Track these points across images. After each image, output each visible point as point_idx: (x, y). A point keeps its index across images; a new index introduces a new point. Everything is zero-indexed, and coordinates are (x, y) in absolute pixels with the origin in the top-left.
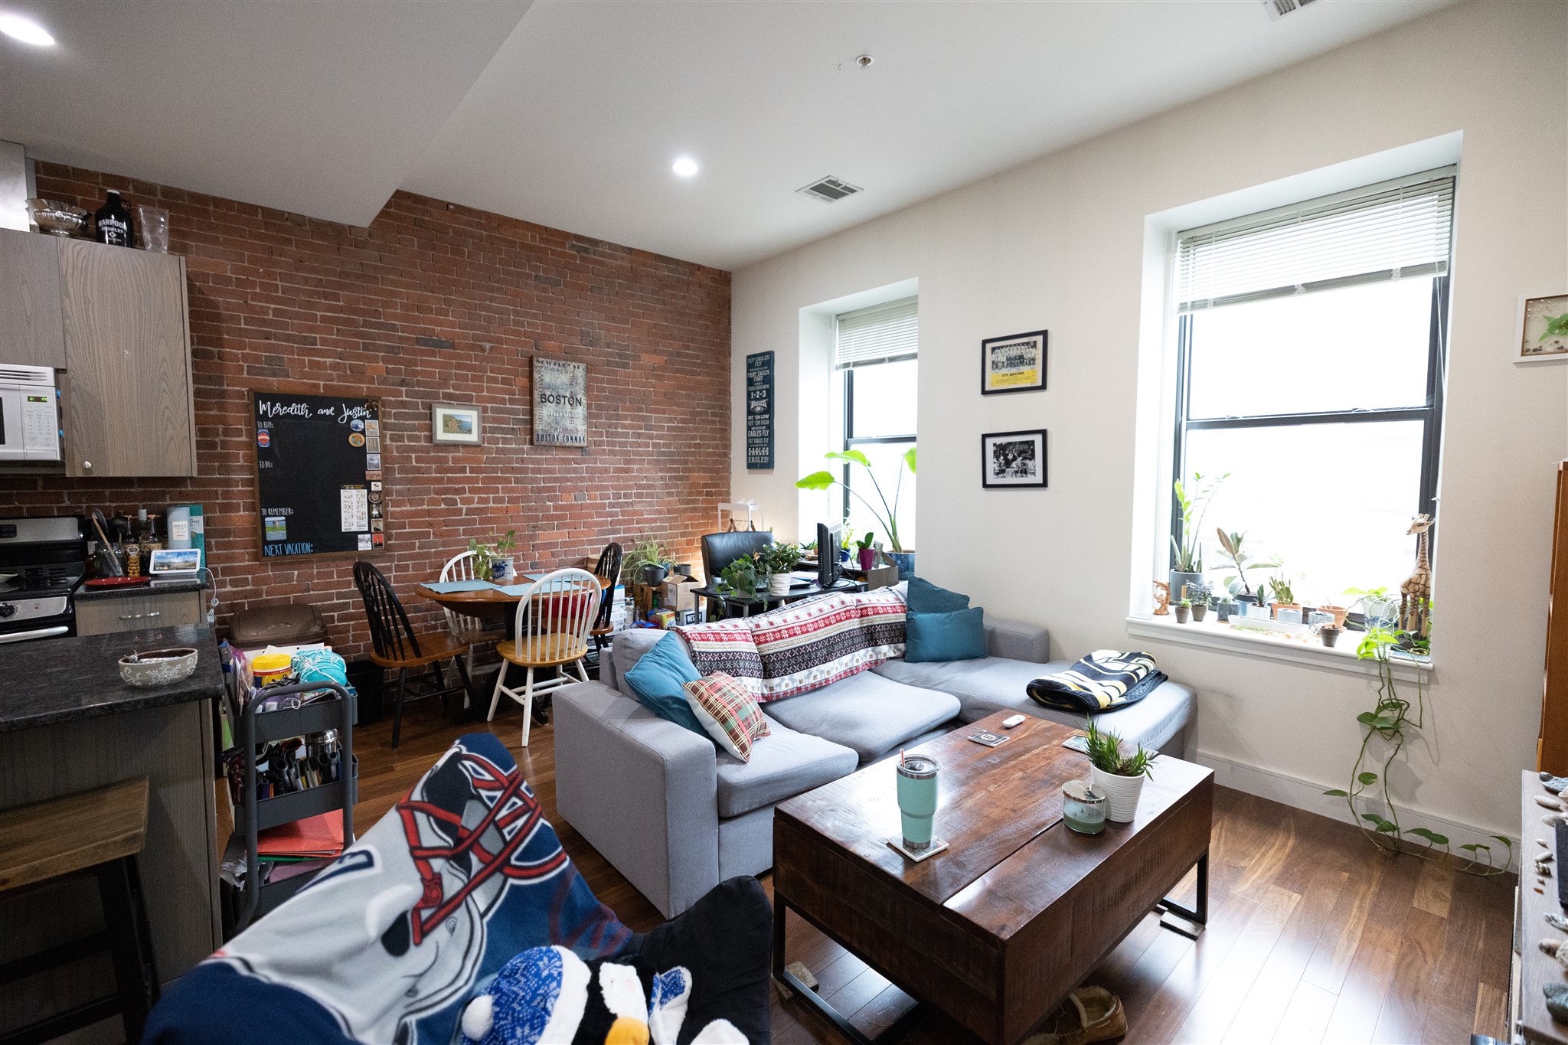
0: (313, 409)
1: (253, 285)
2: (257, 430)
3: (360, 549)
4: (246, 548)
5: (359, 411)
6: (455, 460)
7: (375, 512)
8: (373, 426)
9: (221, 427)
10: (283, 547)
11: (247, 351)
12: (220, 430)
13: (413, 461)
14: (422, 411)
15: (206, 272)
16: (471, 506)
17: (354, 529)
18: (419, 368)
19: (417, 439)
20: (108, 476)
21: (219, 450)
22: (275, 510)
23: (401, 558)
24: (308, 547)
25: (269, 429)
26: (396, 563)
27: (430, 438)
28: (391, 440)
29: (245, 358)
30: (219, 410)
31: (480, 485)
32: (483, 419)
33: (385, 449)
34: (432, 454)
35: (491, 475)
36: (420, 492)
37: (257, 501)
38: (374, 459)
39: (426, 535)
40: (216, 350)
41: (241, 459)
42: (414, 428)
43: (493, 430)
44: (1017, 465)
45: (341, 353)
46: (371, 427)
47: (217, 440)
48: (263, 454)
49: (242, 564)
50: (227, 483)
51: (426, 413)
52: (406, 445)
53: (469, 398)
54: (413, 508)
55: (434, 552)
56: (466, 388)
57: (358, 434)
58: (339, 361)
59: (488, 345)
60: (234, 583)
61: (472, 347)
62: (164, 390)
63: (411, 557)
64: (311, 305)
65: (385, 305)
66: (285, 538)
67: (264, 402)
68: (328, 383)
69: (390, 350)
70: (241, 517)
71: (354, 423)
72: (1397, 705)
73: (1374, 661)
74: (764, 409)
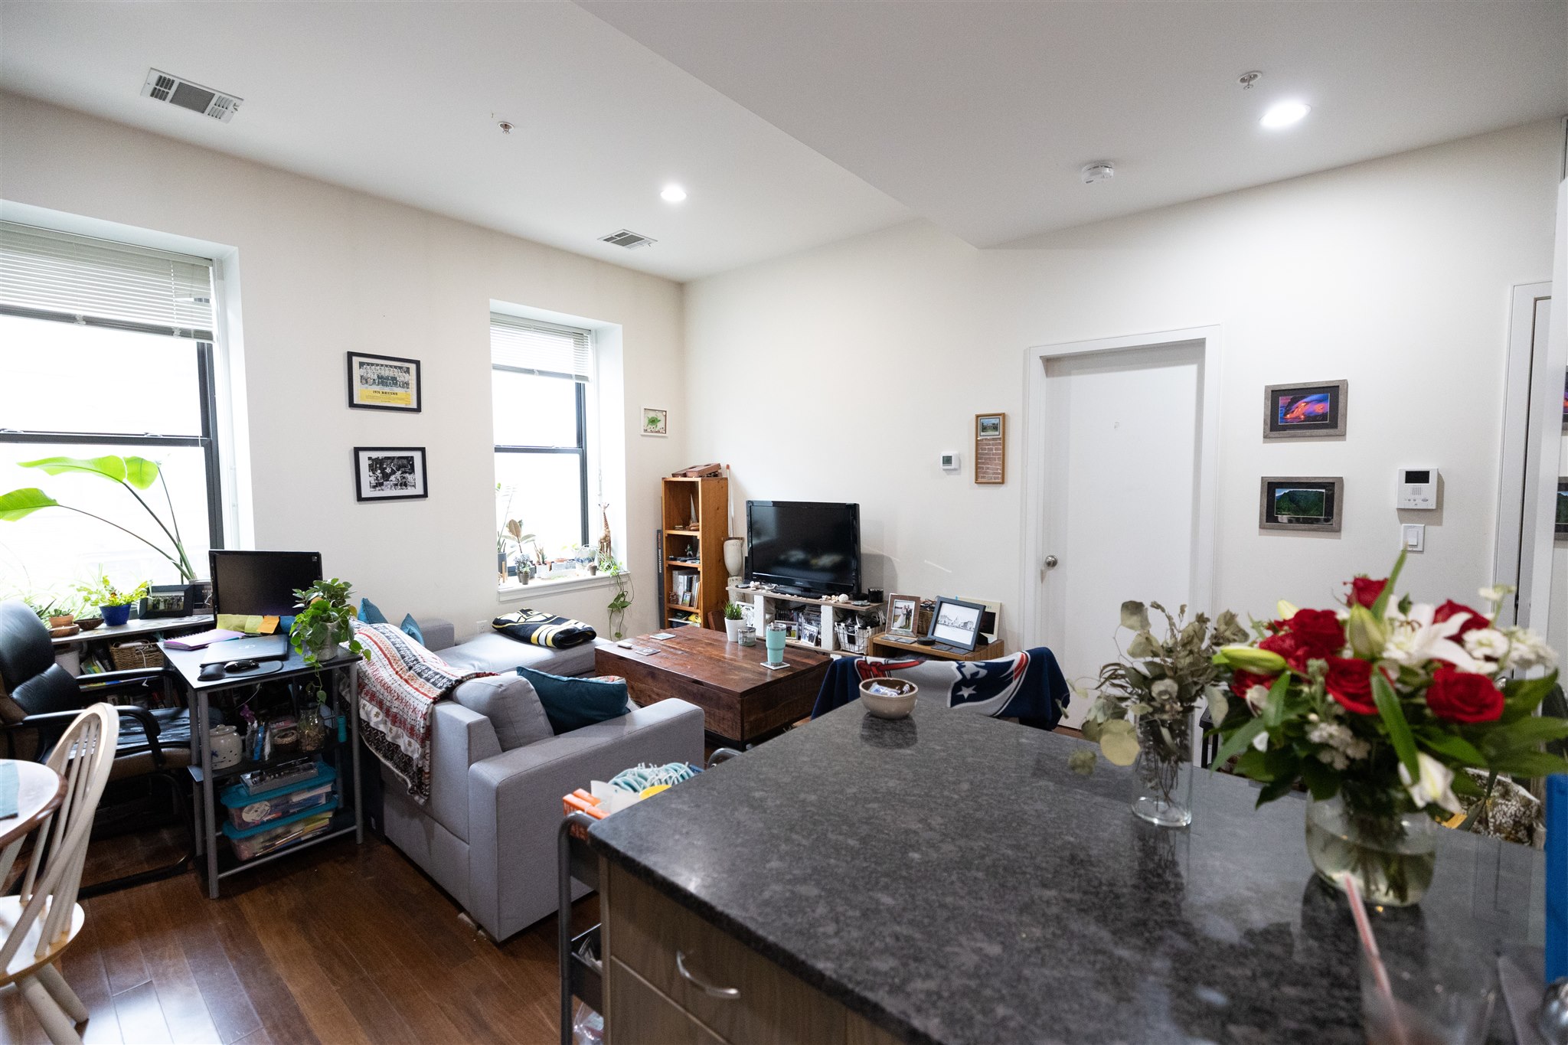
44: (396, 478)
72: (623, 595)
73: (613, 577)
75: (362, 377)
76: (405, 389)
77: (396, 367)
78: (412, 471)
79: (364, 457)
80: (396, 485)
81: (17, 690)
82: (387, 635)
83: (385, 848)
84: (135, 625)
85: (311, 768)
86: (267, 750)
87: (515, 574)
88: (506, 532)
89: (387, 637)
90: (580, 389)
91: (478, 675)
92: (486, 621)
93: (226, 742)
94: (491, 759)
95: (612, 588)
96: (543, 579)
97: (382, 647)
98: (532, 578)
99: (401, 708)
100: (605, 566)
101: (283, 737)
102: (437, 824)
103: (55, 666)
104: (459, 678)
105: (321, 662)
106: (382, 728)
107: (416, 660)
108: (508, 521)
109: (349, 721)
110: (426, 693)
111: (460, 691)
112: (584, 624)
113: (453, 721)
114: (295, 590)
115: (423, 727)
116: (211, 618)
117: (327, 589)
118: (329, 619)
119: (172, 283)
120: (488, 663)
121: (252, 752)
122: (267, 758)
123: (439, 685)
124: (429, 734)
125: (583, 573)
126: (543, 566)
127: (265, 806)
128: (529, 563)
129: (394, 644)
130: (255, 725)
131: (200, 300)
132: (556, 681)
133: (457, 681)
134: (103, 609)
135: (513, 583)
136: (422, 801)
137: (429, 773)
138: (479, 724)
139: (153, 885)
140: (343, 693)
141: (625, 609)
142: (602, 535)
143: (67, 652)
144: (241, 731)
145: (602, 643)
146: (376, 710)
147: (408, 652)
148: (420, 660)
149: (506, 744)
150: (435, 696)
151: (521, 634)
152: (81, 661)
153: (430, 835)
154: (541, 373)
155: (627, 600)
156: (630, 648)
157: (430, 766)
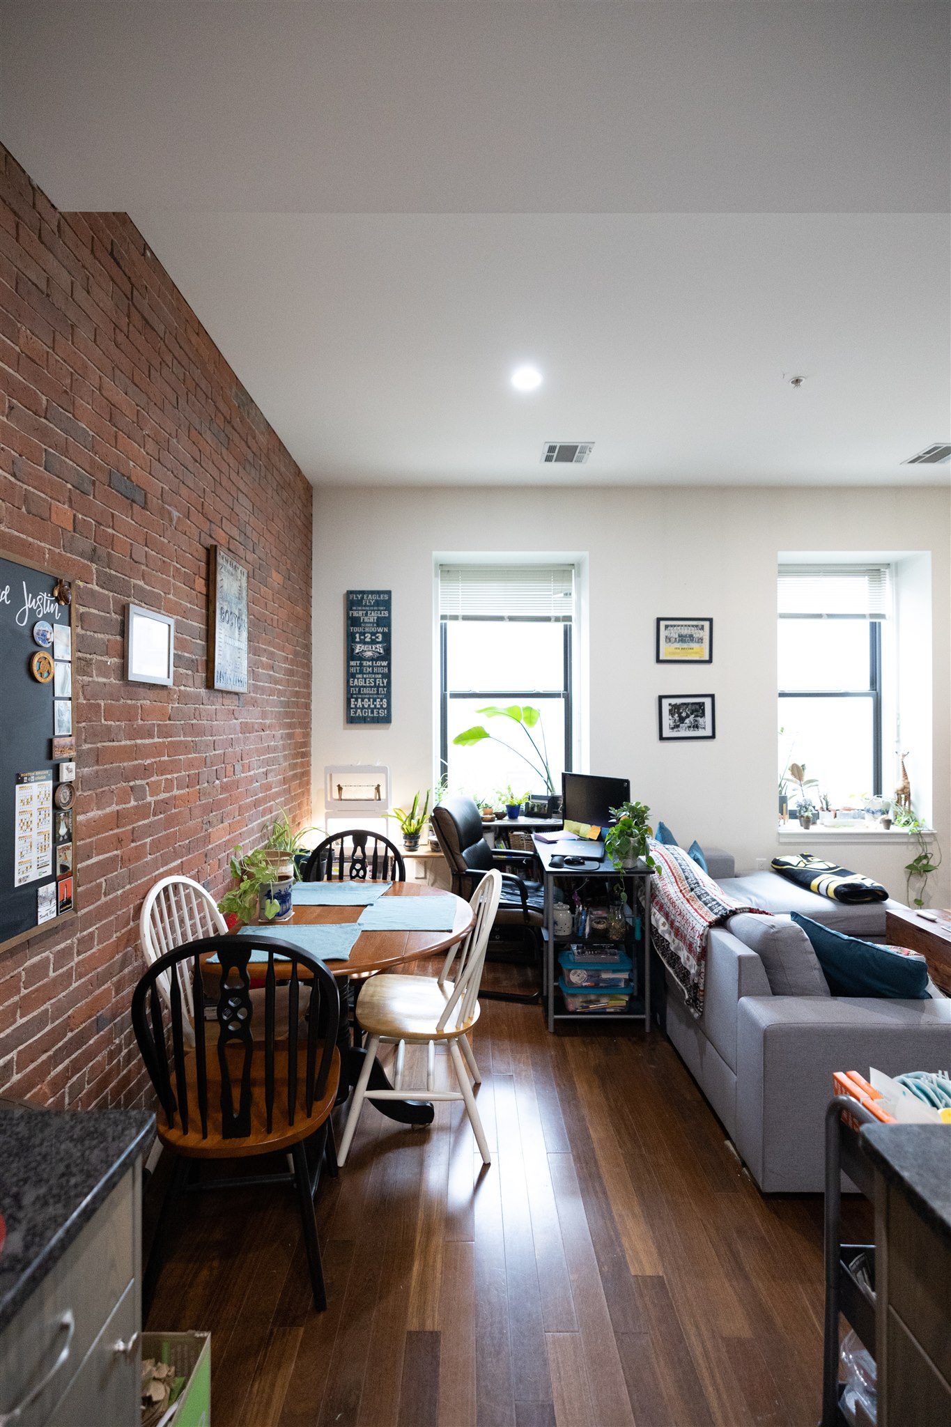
3: (40, 923)
5: (47, 604)
6: (145, 713)
7: (63, 831)
8: (63, 639)
14: (114, 616)
16: (159, 797)
17: (34, 875)
18: (109, 531)
19: (108, 671)
27: (123, 671)
34: (123, 703)
35: (175, 739)
38: (63, 713)
39: (114, 862)
42: (103, 648)
44: (689, 721)
46: (61, 642)
55: (127, 893)
57: (46, 654)
59: (175, 514)
61: (161, 512)
71: (39, 628)
72: (926, 857)
73: (913, 834)
74: (378, 655)
75: (666, 637)
76: (700, 644)
77: (693, 626)
78: (703, 715)
79: (665, 702)
80: (690, 727)
81: (465, 851)
82: (675, 856)
83: (666, 1044)
84: (522, 820)
85: (615, 954)
86: (587, 930)
87: (796, 818)
88: (788, 775)
89: (675, 858)
90: (875, 629)
91: (751, 911)
92: (765, 859)
93: (562, 915)
94: (760, 997)
95: (911, 847)
96: (826, 826)
97: (671, 866)
98: (814, 823)
99: (683, 924)
100: (902, 822)
101: (598, 923)
102: (708, 1043)
103: (483, 840)
104: (733, 909)
105: (625, 869)
106: (667, 937)
107: (698, 883)
108: (790, 765)
109: (643, 924)
110: (703, 915)
111: (734, 921)
112: (873, 882)
113: (725, 948)
114: (610, 808)
115: (700, 947)
116: (560, 822)
117: (632, 809)
118: (631, 835)
119: (552, 585)
120: (765, 901)
121: (578, 930)
122: (587, 937)
123: (716, 911)
124: (704, 955)
125: (875, 826)
126: (827, 812)
127: (584, 974)
128: (811, 808)
129: (680, 866)
130: (581, 908)
131: (566, 594)
132: (834, 937)
133: (731, 911)
134: (508, 806)
135: (794, 826)
136: (696, 1015)
137: (703, 991)
138: (750, 958)
139: (520, 1005)
140: (640, 899)
141: (929, 874)
142: (899, 785)
143: (489, 832)
144: (573, 910)
145: (895, 907)
146: (663, 920)
147: (691, 875)
148: (701, 884)
149: (777, 988)
150: (710, 920)
151: (801, 878)
152: (496, 839)
153: (702, 1051)
154: (830, 616)
155: (931, 863)
156: (933, 921)
157: (704, 985)
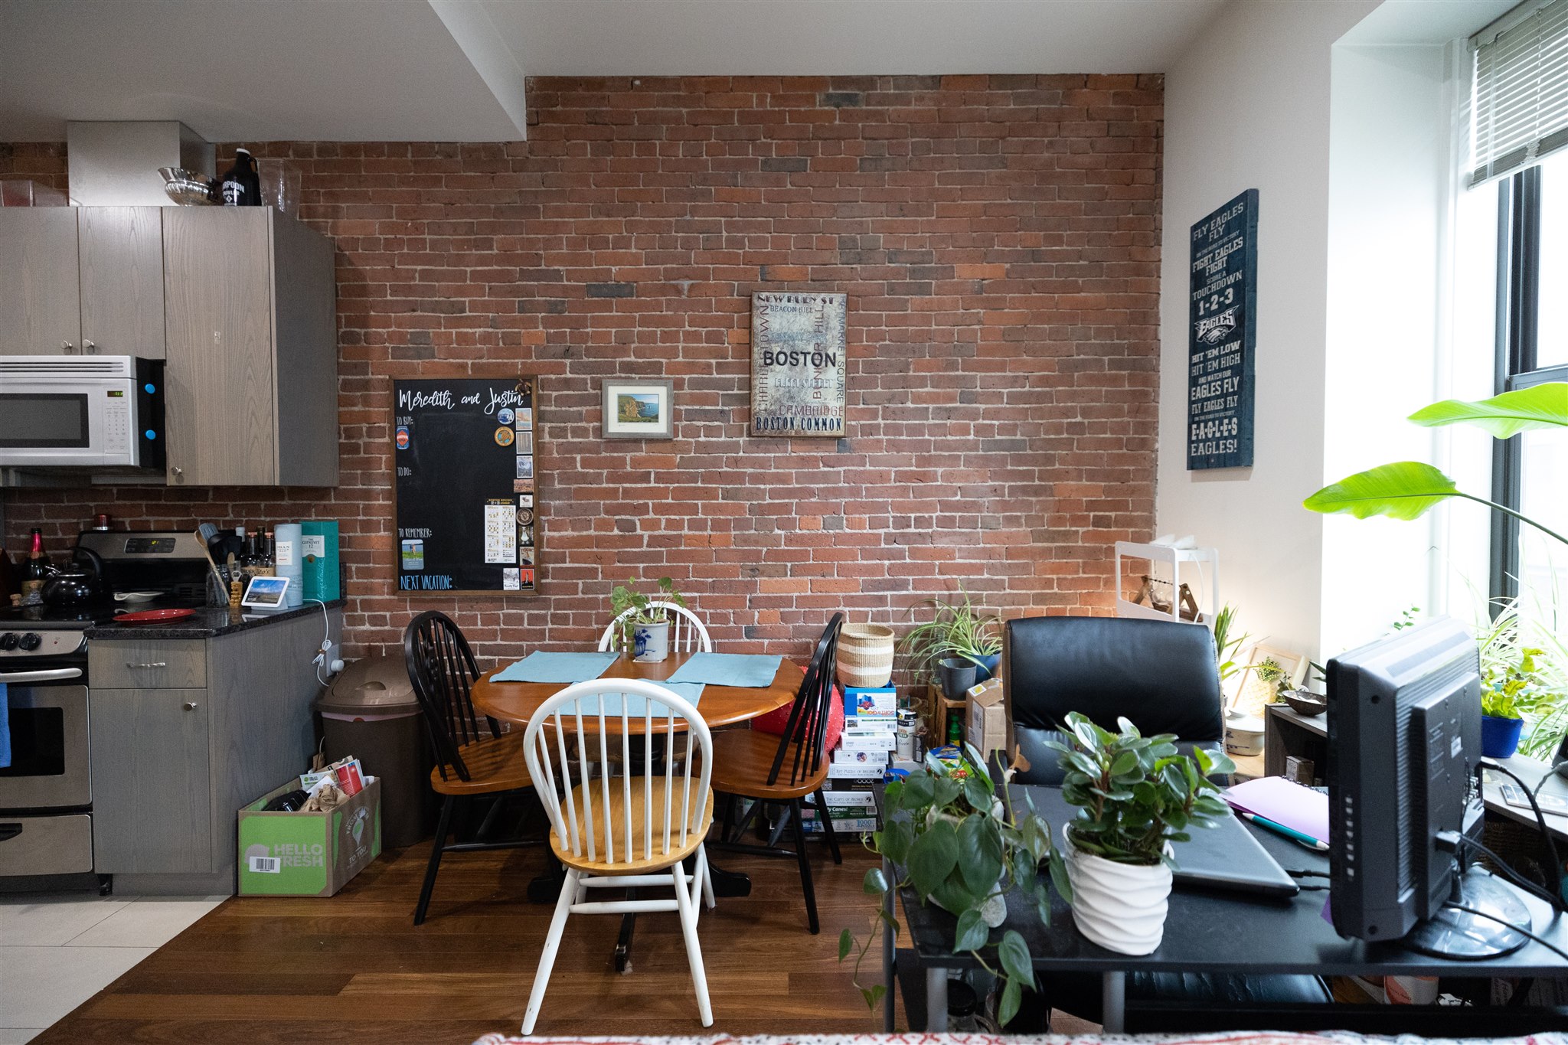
0: (455, 398)
1: (400, 243)
2: (396, 428)
3: (505, 588)
4: (385, 578)
5: (511, 396)
6: (635, 462)
7: (524, 538)
8: (525, 417)
9: (365, 426)
10: (420, 578)
11: (393, 329)
12: (364, 429)
13: (578, 465)
14: (592, 391)
15: (355, 236)
16: (656, 533)
17: (500, 560)
18: (589, 330)
19: (583, 432)
20: (197, 484)
21: (362, 455)
22: (413, 530)
23: (559, 604)
24: (447, 580)
25: (408, 426)
26: (552, 611)
27: (600, 432)
28: (551, 436)
29: (391, 337)
30: (364, 406)
31: (670, 501)
32: (675, 400)
33: (539, 449)
34: (604, 454)
35: (686, 485)
36: (586, 510)
37: (395, 519)
38: (525, 463)
39: (593, 573)
40: (363, 331)
41: (383, 466)
42: (579, 417)
43: (691, 415)
45: (494, 319)
46: (522, 419)
47: (361, 442)
48: (401, 458)
49: (380, 597)
50: (367, 495)
51: (597, 394)
52: (569, 442)
53: (656, 368)
54: (576, 534)
55: (603, 599)
56: (654, 352)
57: (506, 429)
58: (490, 330)
59: (686, 284)
60: (374, 621)
61: (663, 290)
62: (250, 377)
63: (570, 605)
64: (460, 260)
65: (548, 244)
66: (421, 567)
67: (405, 392)
68: (476, 361)
69: (552, 307)
70: (380, 538)
71: (502, 412)
74: (1226, 331)
